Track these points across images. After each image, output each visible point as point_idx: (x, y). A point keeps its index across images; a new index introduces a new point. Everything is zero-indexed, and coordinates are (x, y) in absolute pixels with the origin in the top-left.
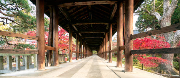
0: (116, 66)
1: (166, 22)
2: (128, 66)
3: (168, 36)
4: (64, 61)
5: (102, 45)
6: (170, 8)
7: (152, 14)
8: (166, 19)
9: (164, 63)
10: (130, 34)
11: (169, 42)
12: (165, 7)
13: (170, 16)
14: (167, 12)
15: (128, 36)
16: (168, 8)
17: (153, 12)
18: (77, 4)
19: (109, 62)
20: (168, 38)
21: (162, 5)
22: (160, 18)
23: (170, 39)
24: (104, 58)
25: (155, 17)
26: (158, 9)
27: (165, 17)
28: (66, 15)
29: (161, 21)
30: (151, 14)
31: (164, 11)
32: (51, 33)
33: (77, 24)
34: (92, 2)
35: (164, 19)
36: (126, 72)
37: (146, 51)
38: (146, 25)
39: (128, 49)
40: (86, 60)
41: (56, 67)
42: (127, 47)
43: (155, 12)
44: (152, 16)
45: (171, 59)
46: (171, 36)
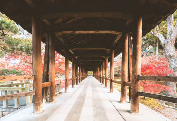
0: (120, 101)
1: (170, 45)
2: (135, 107)
3: (172, 61)
4: (59, 92)
5: (100, 68)
6: (174, 32)
7: (156, 35)
8: (170, 43)
9: (168, 91)
10: (138, 74)
11: (172, 67)
12: (169, 29)
13: (174, 40)
14: (171, 35)
15: (135, 76)
16: (172, 31)
17: (156, 33)
18: (77, 32)
19: (110, 92)
20: (172, 63)
21: (166, 26)
22: (164, 41)
23: (174, 64)
24: (103, 83)
25: (159, 39)
26: (162, 30)
27: (169, 40)
28: (62, 40)
29: (164, 44)
30: (154, 35)
31: (168, 34)
32: (46, 65)
33: (74, 49)
34: (94, 31)
35: (167, 42)
36: (132, 114)
37: (154, 96)
38: (148, 44)
39: (135, 90)
40: (83, 86)
41: (53, 104)
42: (134, 87)
43: (159, 33)
44: (155, 37)
45: (174, 85)
46: (175, 61)
